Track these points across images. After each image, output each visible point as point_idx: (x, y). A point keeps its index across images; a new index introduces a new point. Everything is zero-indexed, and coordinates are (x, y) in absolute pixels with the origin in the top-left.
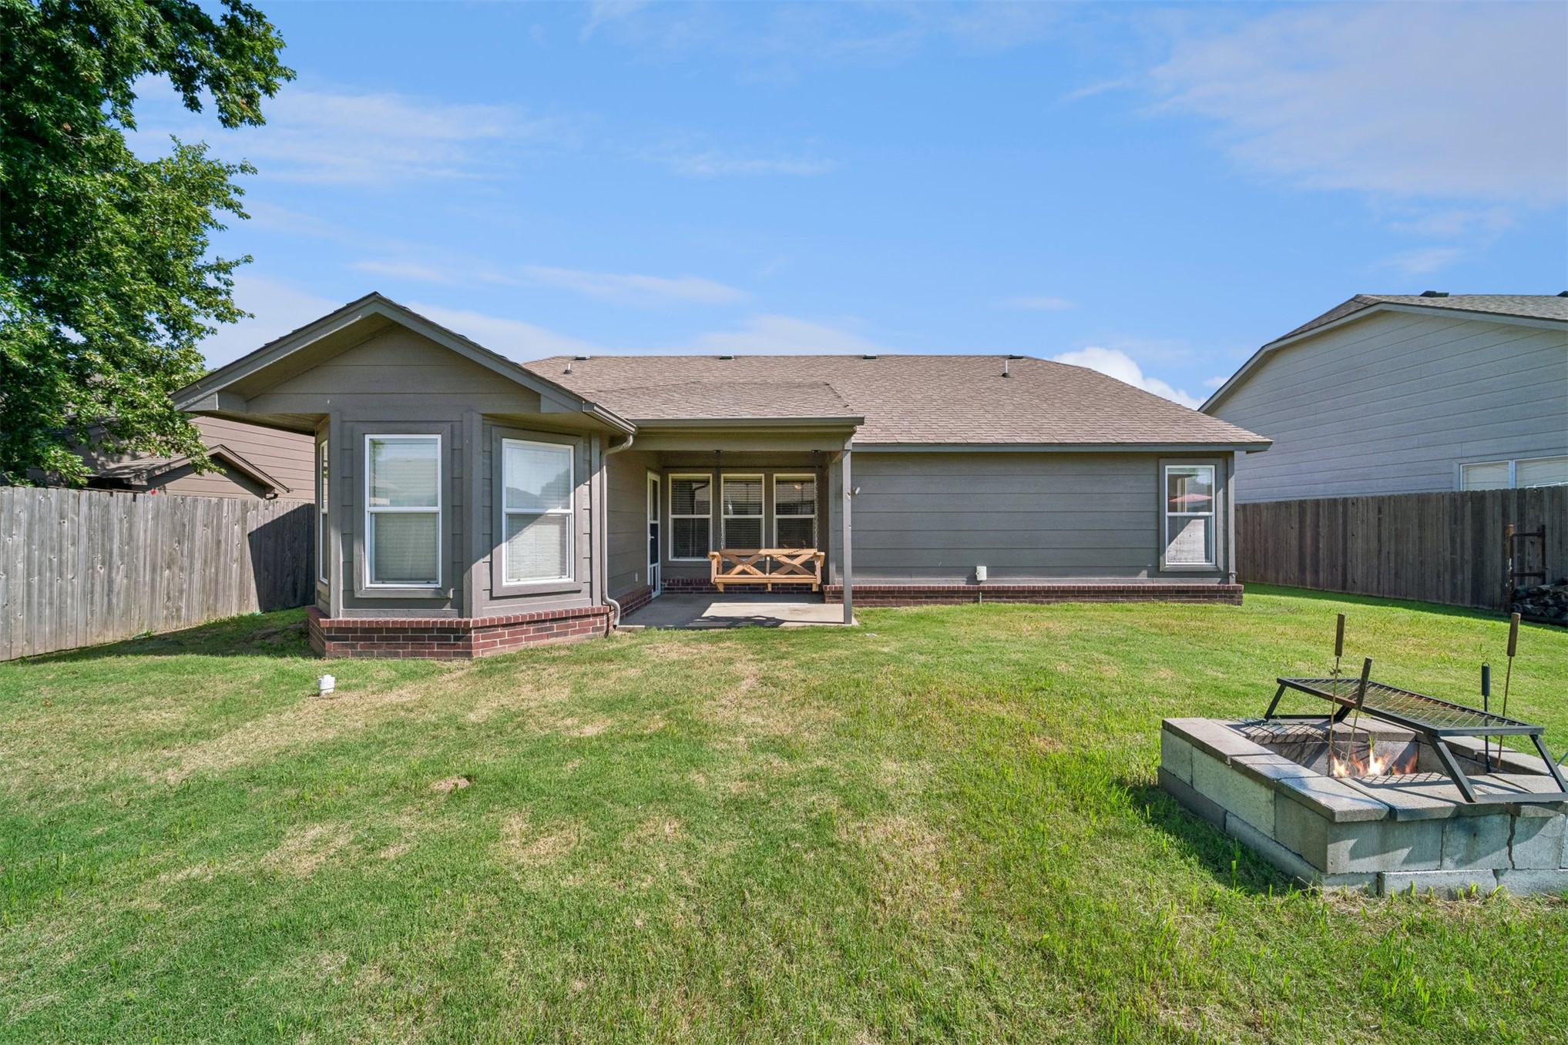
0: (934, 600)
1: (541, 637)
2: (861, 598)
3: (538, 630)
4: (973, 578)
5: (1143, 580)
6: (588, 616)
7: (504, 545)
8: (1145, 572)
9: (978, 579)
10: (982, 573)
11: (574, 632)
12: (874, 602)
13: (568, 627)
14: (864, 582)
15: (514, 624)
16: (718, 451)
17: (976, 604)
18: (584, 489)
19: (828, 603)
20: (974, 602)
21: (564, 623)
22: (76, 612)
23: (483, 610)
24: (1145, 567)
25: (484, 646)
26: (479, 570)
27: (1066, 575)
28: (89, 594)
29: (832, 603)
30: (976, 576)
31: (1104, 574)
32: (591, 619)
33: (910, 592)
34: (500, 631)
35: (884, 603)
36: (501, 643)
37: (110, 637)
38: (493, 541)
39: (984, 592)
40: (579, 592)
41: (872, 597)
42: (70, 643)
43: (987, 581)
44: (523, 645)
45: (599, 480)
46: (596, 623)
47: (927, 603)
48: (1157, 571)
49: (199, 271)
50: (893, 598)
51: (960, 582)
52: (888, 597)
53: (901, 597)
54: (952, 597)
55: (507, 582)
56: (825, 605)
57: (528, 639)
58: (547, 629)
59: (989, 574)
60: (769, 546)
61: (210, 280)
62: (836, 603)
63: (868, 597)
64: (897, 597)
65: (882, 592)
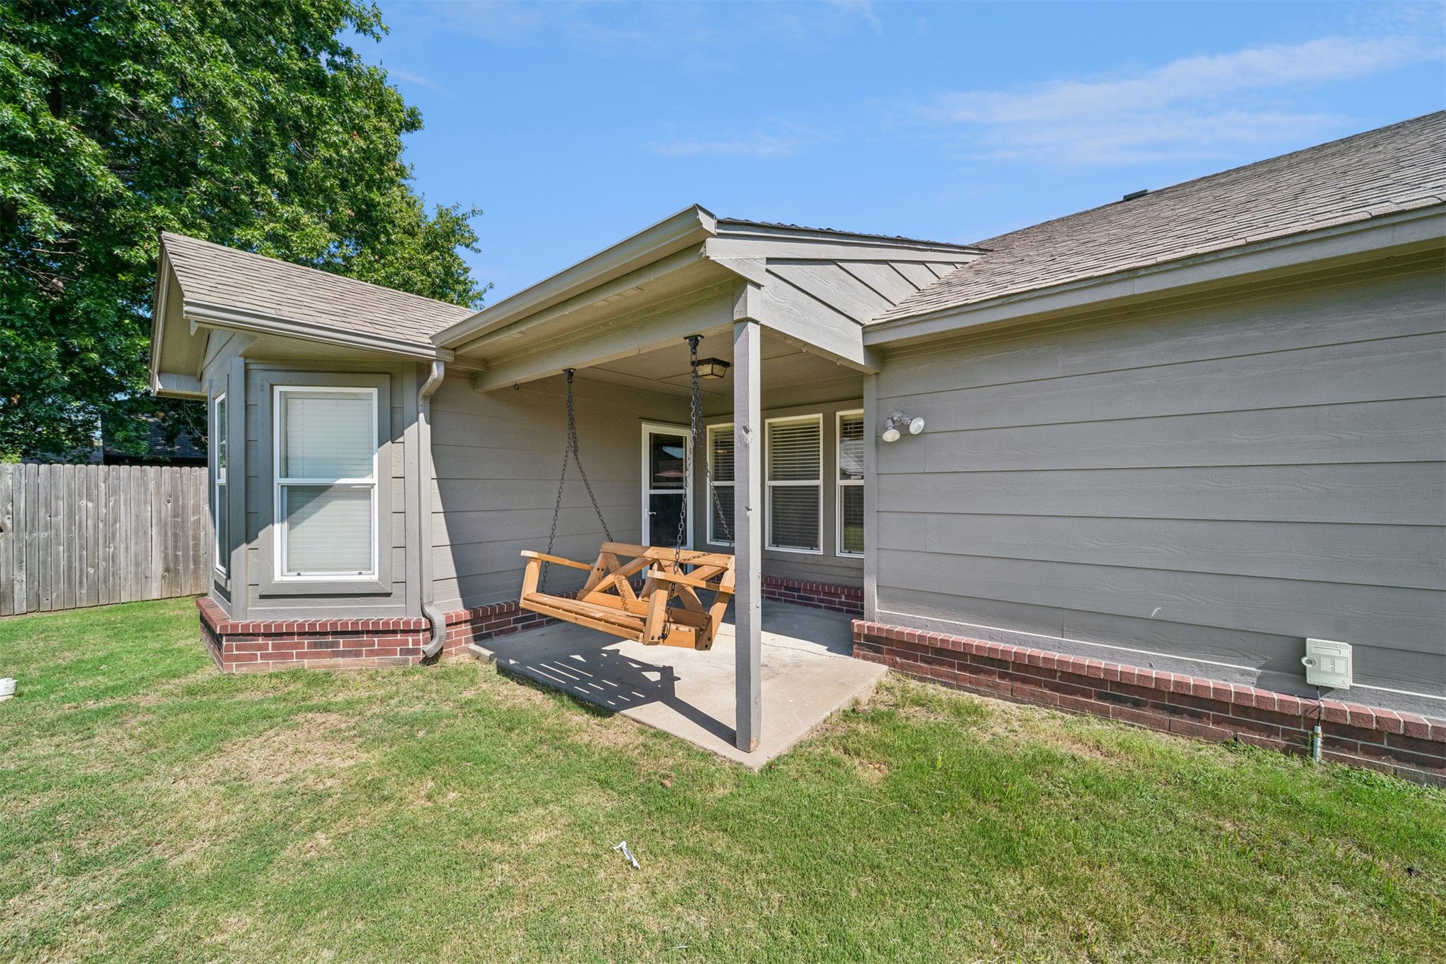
0: (1127, 709)
1: (319, 655)
2: (925, 660)
3: (316, 645)
4: (1290, 672)
6: (394, 632)
7: (277, 527)
9: (1312, 679)
10: (1332, 660)
11: (372, 653)
12: (955, 677)
13: (361, 644)
14: (936, 627)
15: (281, 635)
16: (570, 373)
17: (1296, 763)
19: (857, 656)
20: (1286, 751)
21: (355, 639)
23: (248, 611)
25: (237, 658)
29: (865, 658)
30: (1303, 672)
32: (399, 637)
33: (1051, 673)
34: (261, 641)
35: (978, 683)
36: (263, 657)
39: (1328, 726)
40: (389, 595)
41: (952, 665)
43: (1352, 694)
44: (294, 663)
45: (419, 433)
46: (407, 642)
47: (1103, 714)
50: (1002, 676)
51: (1235, 677)
52: (990, 673)
53: (1025, 681)
54: (1198, 716)
55: (281, 577)
56: (851, 659)
57: (300, 656)
58: (327, 645)
59: (1362, 670)
62: (874, 660)
63: (941, 663)
64: (1013, 678)
65: (976, 658)
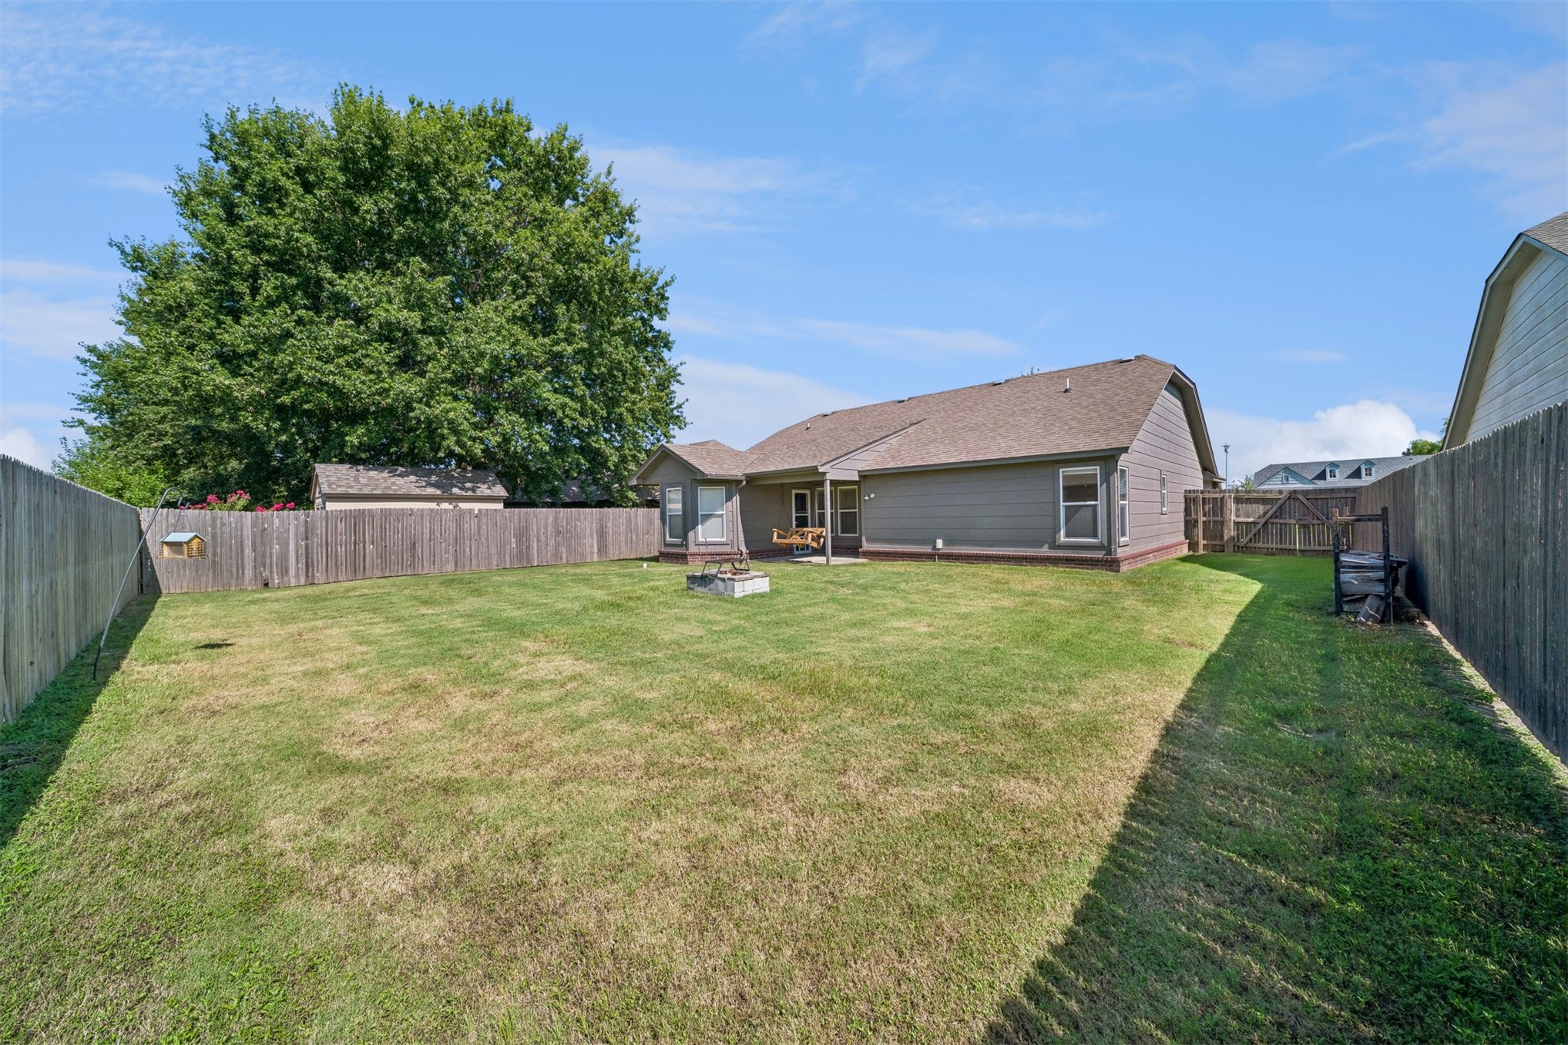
2: (876, 556)
4: (934, 548)
5: (1045, 551)
7: (700, 526)
8: (1047, 546)
9: (938, 547)
10: (940, 543)
14: (877, 548)
15: (705, 554)
18: (729, 503)
20: (933, 561)
22: (624, 548)
23: (693, 549)
24: (1047, 542)
25: (692, 561)
26: (691, 534)
27: (993, 546)
28: (626, 542)
30: (936, 546)
31: (1017, 546)
33: (899, 554)
34: (699, 556)
36: (698, 561)
37: (632, 557)
38: (694, 526)
40: (728, 544)
41: (881, 556)
42: (622, 557)
43: (943, 549)
45: (736, 499)
48: (1054, 546)
49: (672, 410)
50: (891, 557)
51: (928, 549)
52: (889, 557)
53: (896, 557)
54: (921, 558)
55: (701, 539)
59: (944, 545)
60: (813, 526)
61: (675, 413)
63: (879, 556)
64: (893, 557)
65: (885, 553)
